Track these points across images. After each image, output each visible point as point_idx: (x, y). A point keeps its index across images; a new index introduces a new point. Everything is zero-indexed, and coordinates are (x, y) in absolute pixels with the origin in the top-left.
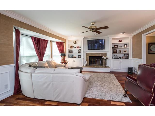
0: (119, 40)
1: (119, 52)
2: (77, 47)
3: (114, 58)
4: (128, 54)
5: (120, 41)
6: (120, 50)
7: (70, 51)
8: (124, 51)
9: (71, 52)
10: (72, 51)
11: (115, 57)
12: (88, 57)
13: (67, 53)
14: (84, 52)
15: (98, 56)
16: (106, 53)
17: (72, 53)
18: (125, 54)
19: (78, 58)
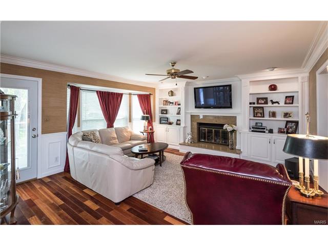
0: (270, 86)
1: (270, 116)
2: (174, 103)
3: (252, 131)
4: (297, 123)
5: (273, 88)
6: (272, 110)
7: (162, 110)
8: (286, 115)
9: (164, 111)
10: (166, 110)
11: (258, 129)
12: (196, 124)
13: (157, 115)
14: (186, 113)
15: (216, 123)
16: (235, 118)
17: (166, 114)
18: (287, 122)
19: (177, 124)
